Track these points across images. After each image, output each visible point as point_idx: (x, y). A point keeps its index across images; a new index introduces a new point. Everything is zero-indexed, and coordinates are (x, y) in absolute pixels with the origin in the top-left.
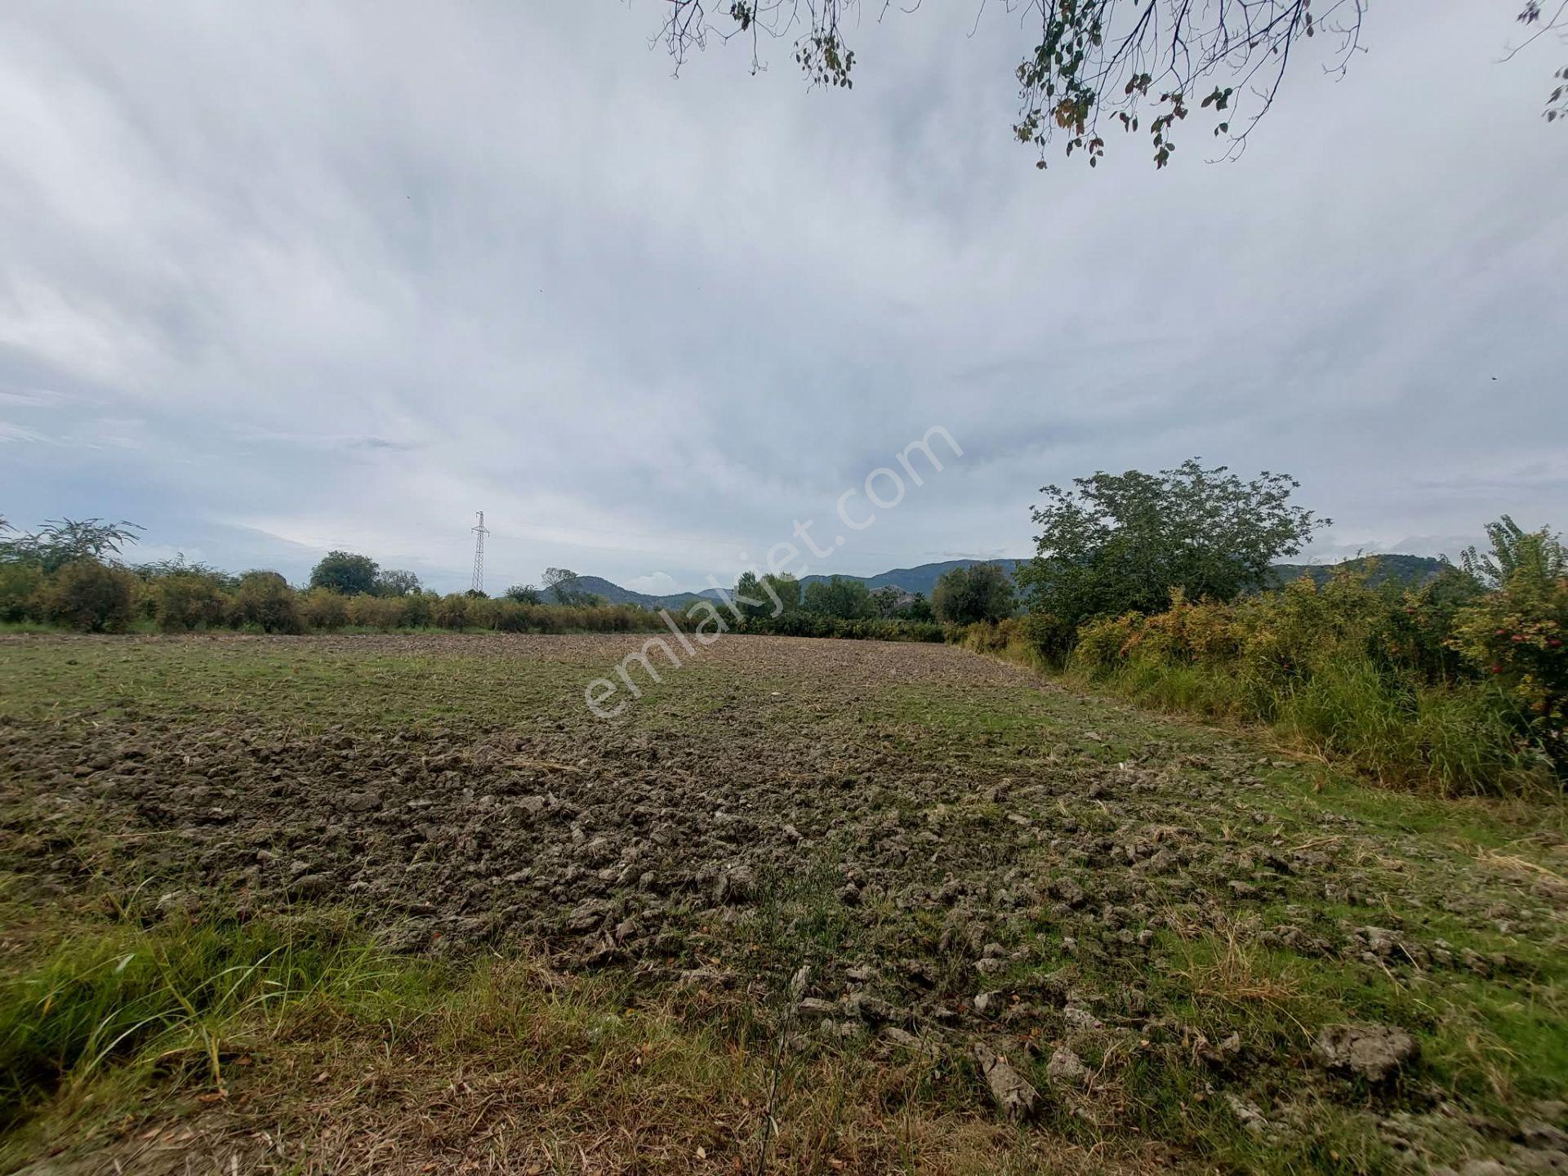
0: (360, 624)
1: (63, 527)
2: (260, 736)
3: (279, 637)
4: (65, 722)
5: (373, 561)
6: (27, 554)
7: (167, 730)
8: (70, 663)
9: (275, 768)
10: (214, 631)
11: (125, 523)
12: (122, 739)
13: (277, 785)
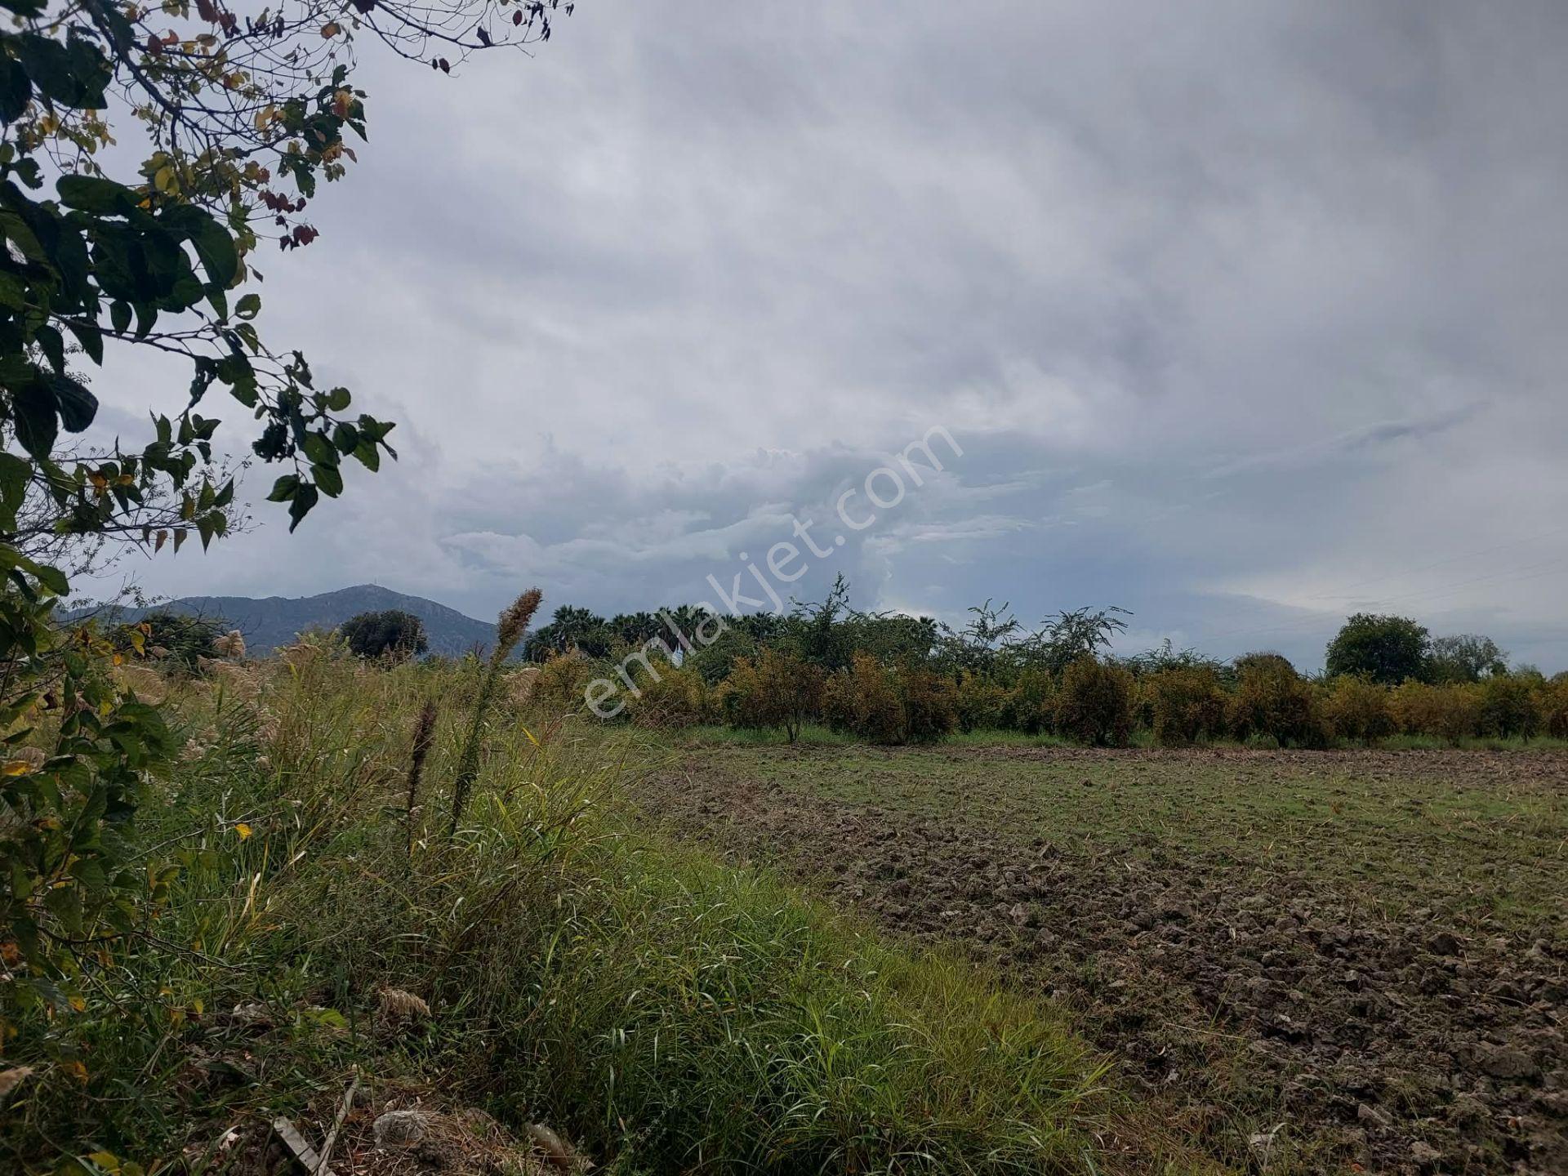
0: (1412, 730)
1: (1060, 621)
2: (1315, 913)
3: (1298, 753)
4: (1099, 859)
6: (1033, 655)
7: (1200, 885)
8: (1086, 784)
9: (1347, 969)
10: (1217, 745)
11: (1114, 608)
12: (1159, 891)
13: (1360, 997)
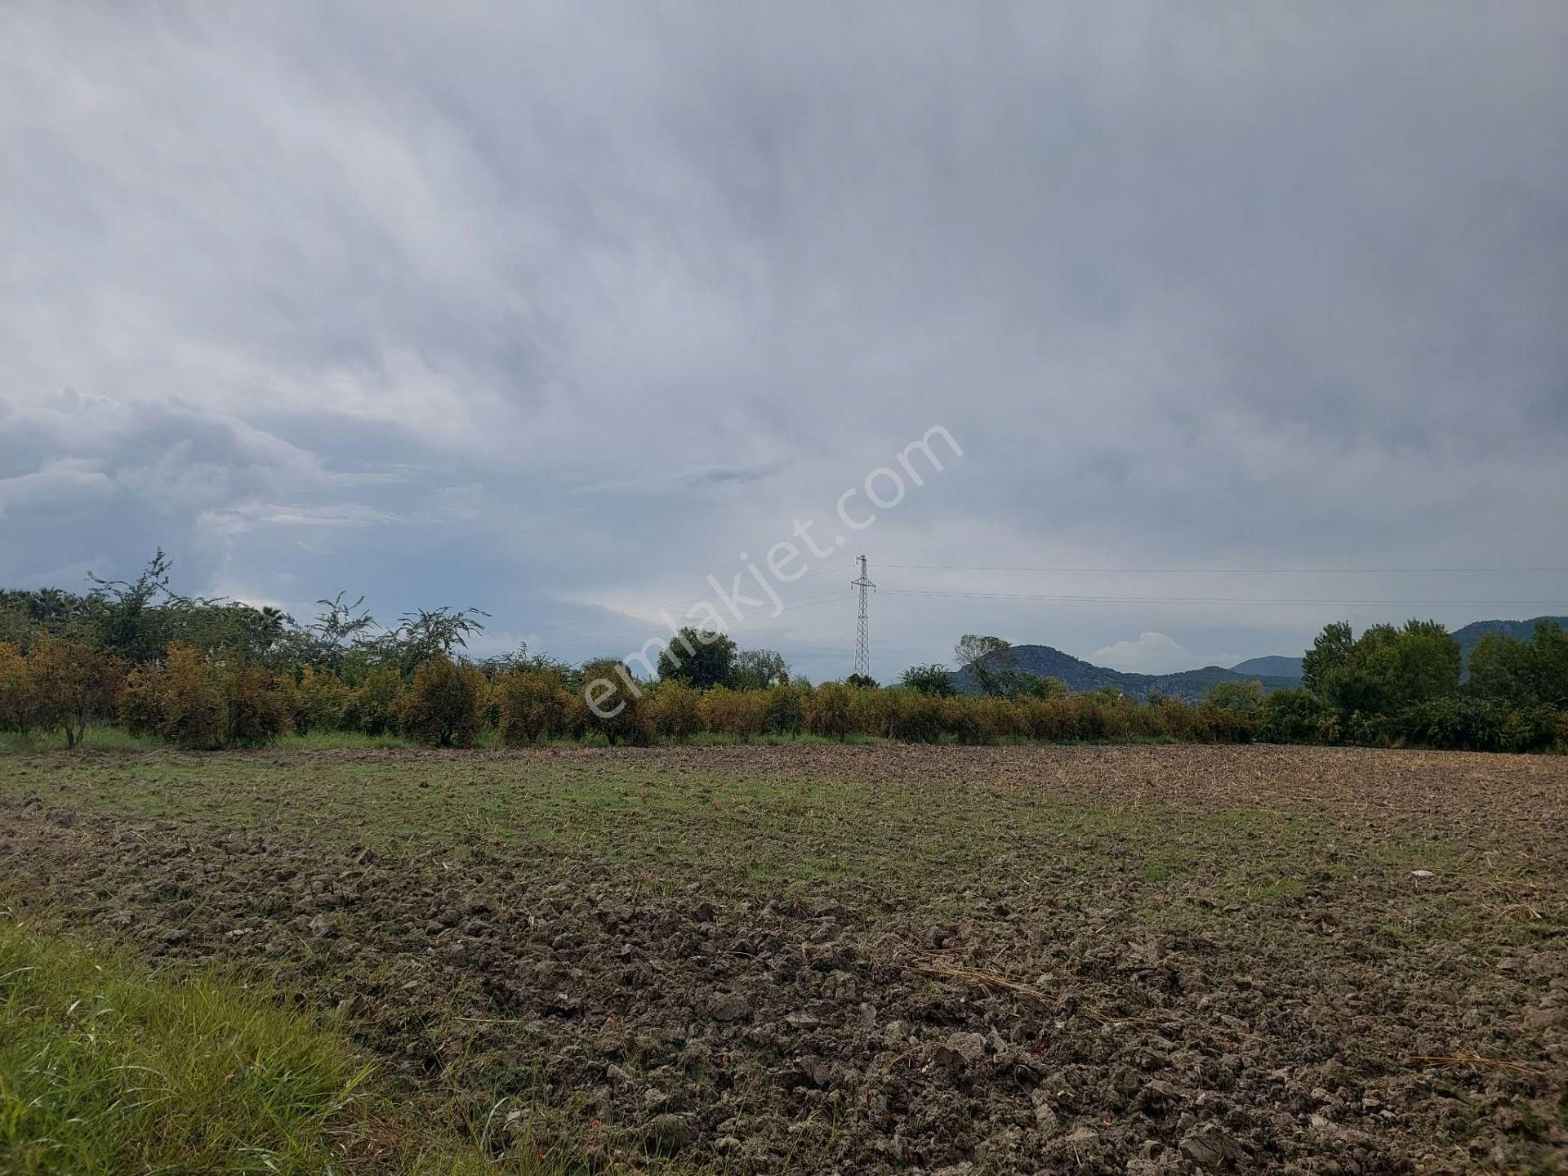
0: (715, 729)
1: (418, 619)
2: (607, 895)
3: (624, 750)
4: (418, 861)
5: (728, 640)
6: (387, 654)
7: (512, 878)
8: (422, 785)
9: (624, 943)
10: (556, 743)
11: (473, 610)
12: (470, 887)
13: (628, 968)
